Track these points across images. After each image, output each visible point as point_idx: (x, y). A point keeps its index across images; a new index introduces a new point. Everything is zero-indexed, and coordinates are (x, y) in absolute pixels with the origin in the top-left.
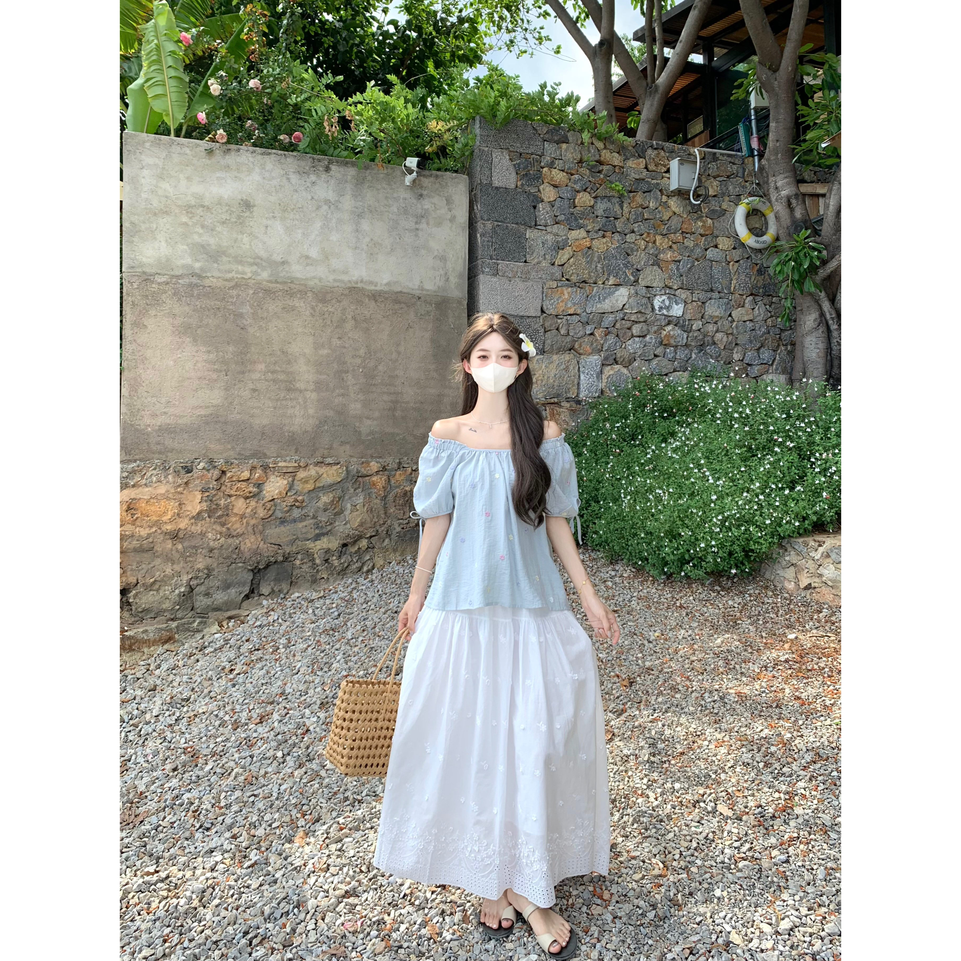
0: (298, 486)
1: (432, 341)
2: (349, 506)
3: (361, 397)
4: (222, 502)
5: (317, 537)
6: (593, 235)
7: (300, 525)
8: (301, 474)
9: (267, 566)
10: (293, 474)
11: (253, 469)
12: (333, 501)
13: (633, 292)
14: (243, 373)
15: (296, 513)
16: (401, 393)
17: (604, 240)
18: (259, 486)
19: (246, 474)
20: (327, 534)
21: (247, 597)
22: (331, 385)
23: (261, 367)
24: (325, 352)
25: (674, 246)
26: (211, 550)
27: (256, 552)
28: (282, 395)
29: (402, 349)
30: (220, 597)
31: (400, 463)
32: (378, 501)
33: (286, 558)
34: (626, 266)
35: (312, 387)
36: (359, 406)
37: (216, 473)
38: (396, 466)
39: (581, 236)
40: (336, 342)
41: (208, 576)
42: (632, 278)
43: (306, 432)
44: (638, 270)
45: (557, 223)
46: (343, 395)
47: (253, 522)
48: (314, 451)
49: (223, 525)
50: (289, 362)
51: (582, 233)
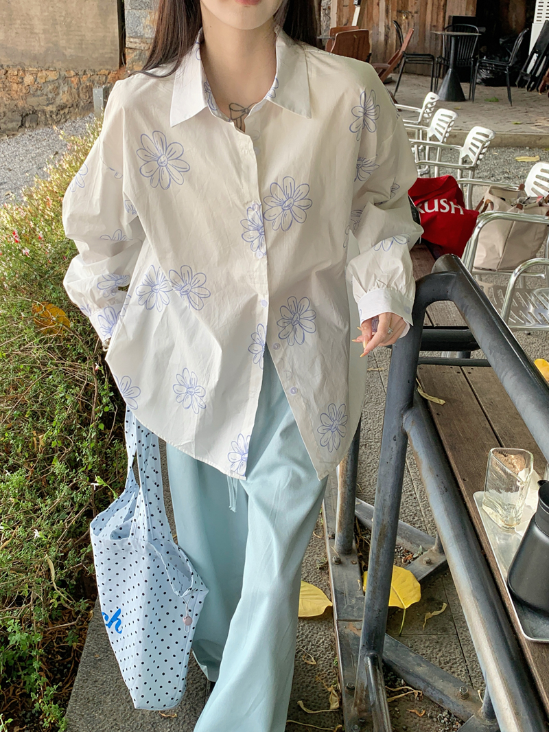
0: (38, 80)
1: (98, 6)
2: (61, 92)
3: (65, 37)
4: (8, 85)
5: (48, 105)
7: (41, 98)
8: (39, 75)
9: (27, 115)
10: (36, 74)
11: (19, 70)
12: (53, 89)
14: (11, 25)
15: (39, 92)
16: (84, 35)
18: (22, 79)
19: (16, 73)
20: (52, 104)
21: (20, 127)
22: (50, 31)
23: (19, 22)
24: (46, 14)
26: (6, 105)
27: (23, 108)
28: (29, 36)
29: (83, 12)
30: (10, 126)
31: (85, 71)
32: (75, 90)
33: (35, 112)
35: (42, 32)
36: (64, 41)
37: (4, 71)
38: (82, 73)
40: (50, 9)
41: (4, 116)
43: (41, 54)
46: (56, 36)
47: (21, 94)
48: (45, 64)
49: (9, 94)
50: (30, 20)
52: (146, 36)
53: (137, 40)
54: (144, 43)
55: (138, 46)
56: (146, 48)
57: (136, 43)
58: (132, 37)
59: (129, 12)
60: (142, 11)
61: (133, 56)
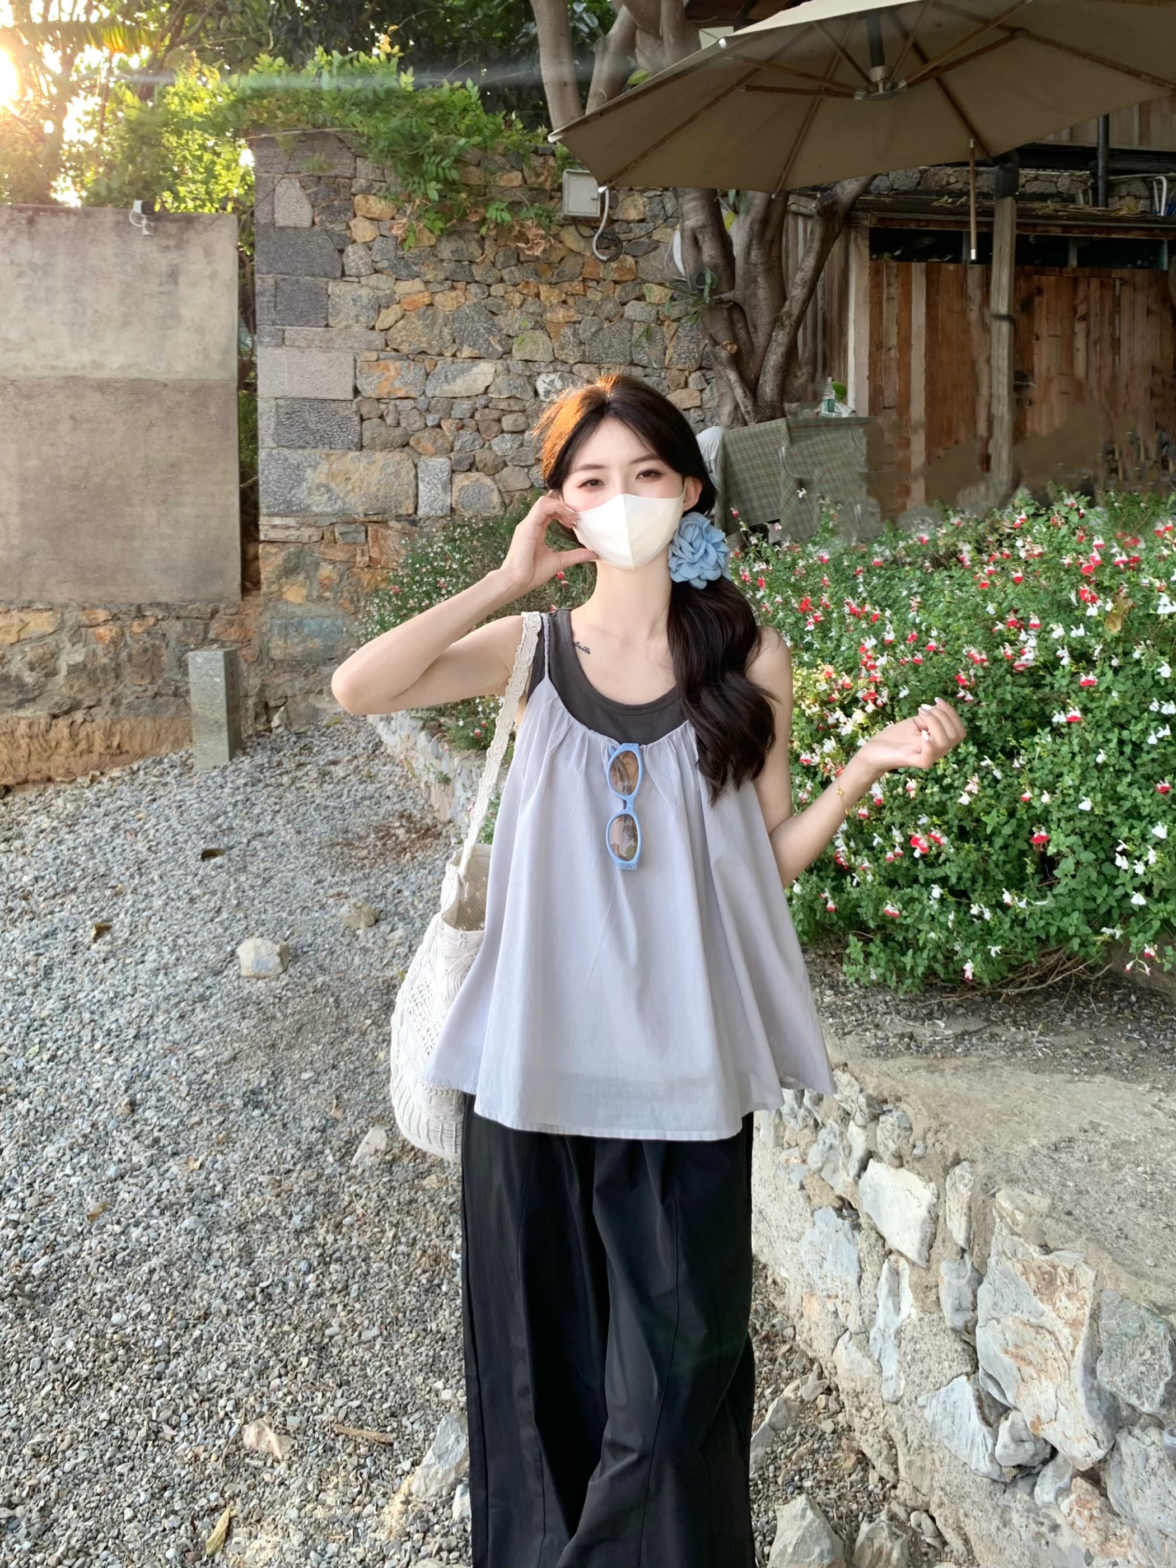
2: (64, 666)
5: (20, 704)
6: (435, 287)
12: (39, 659)
13: (500, 368)
17: (454, 294)
20: (33, 700)
24: (33, 463)
25: (570, 301)
31: (139, 609)
32: (104, 661)
34: (489, 331)
38: (132, 614)
39: (415, 289)
40: (47, 450)
42: (500, 349)
44: (509, 336)
45: (376, 271)
48: (21, 592)
51: (418, 285)
52: (315, 509)
53: (291, 521)
54: (310, 526)
55: (293, 534)
56: (315, 539)
57: (288, 528)
58: (276, 515)
59: (270, 455)
60: (307, 452)
61: (279, 560)
